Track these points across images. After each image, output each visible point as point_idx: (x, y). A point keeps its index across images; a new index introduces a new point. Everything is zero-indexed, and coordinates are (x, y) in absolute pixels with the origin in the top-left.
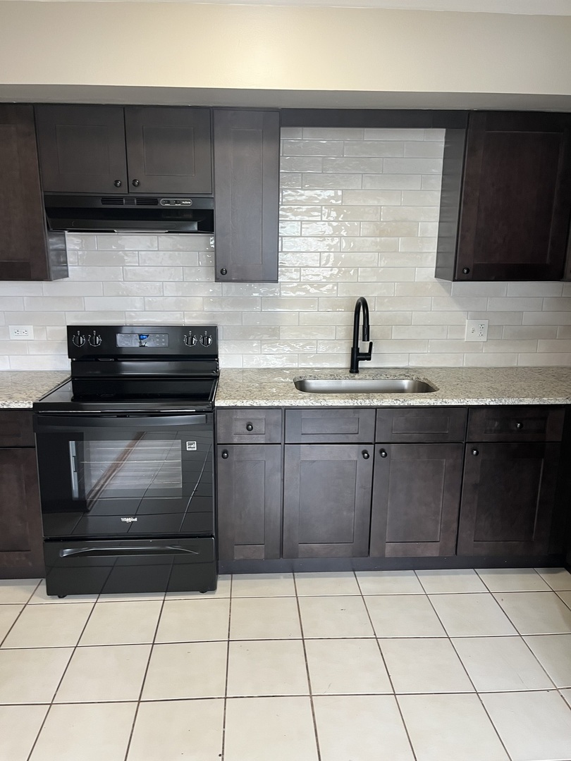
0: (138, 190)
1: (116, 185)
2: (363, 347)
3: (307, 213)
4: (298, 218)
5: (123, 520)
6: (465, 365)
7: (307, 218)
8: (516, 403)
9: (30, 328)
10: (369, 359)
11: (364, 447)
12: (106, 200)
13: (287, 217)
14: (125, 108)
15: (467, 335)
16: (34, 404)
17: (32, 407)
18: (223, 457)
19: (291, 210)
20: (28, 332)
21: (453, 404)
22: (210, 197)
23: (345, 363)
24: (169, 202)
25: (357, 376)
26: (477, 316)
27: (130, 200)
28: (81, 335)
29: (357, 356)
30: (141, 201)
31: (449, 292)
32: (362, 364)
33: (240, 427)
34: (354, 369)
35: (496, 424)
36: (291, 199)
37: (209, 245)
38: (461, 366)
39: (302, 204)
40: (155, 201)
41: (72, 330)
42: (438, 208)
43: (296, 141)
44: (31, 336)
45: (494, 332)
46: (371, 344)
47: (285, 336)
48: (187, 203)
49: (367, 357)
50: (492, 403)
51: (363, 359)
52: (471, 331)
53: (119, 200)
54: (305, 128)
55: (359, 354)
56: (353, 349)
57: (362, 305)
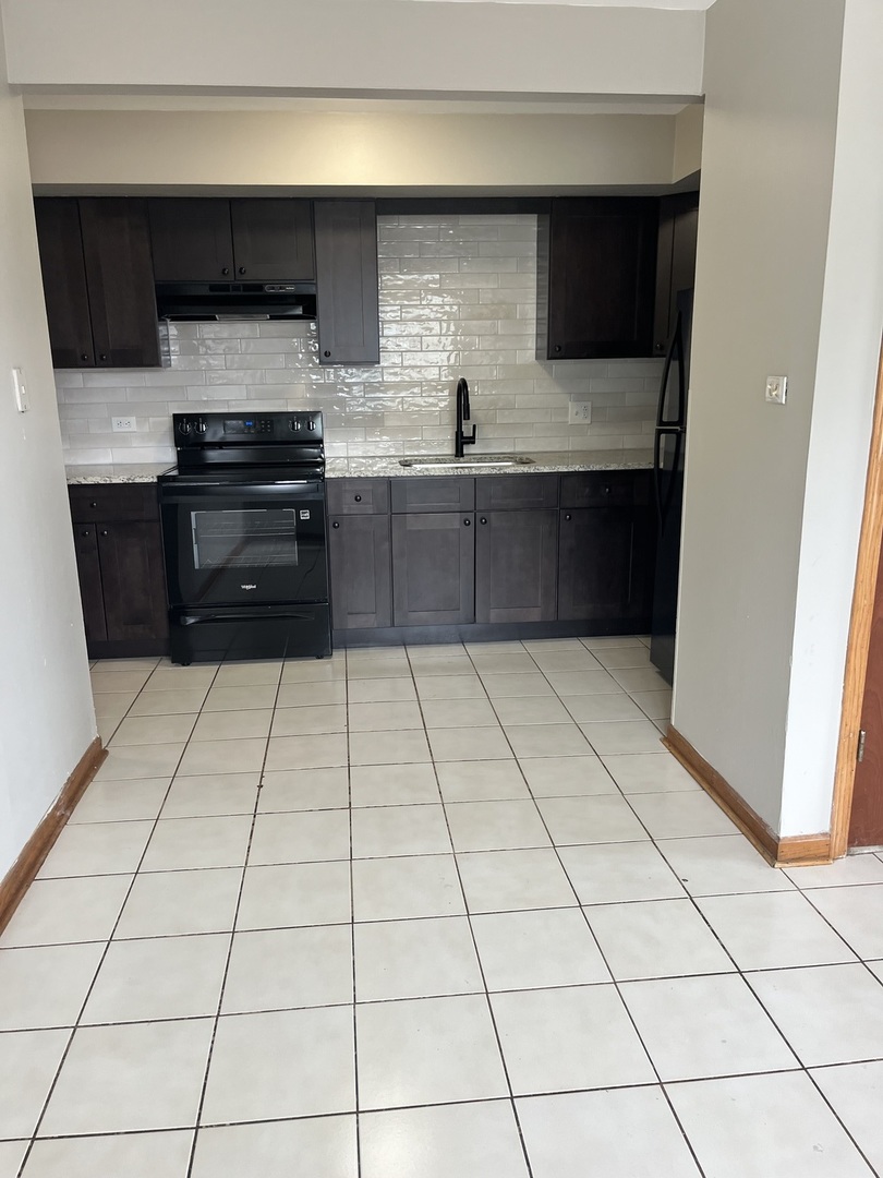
0: (244, 277)
1: (223, 273)
2: (467, 431)
3: (406, 296)
4: (398, 302)
5: (243, 587)
6: (570, 449)
7: (406, 303)
8: (604, 469)
9: (133, 420)
10: (474, 443)
11: (465, 515)
12: (213, 288)
13: (387, 301)
14: (231, 201)
15: (571, 418)
16: (158, 477)
17: (155, 480)
18: (335, 527)
19: (389, 294)
20: (131, 424)
21: (545, 471)
22: (312, 281)
23: (449, 450)
24: (273, 288)
25: (461, 459)
26: (579, 397)
27: (236, 288)
28: (187, 423)
29: (462, 441)
30: (247, 287)
31: (550, 373)
32: (467, 449)
33: (349, 498)
34: (459, 453)
35: (587, 490)
36: (389, 283)
37: (310, 331)
38: (567, 449)
39: (400, 288)
40: (260, 287)
41: (178, 418)
42: (535, 290)
43: (392, 228)
44: (134, 428)
45: (598, 414)
46: (474, 426)
47: (389, 423)
48: (290, 289)
49: (472, 440)
50: (581, 470)
51: (468, 443)
52: (575, 414)
53: (225, 288)
54: (401, 216)
55: (463, 437)
56: (457, 433)
57: (462, 388)
